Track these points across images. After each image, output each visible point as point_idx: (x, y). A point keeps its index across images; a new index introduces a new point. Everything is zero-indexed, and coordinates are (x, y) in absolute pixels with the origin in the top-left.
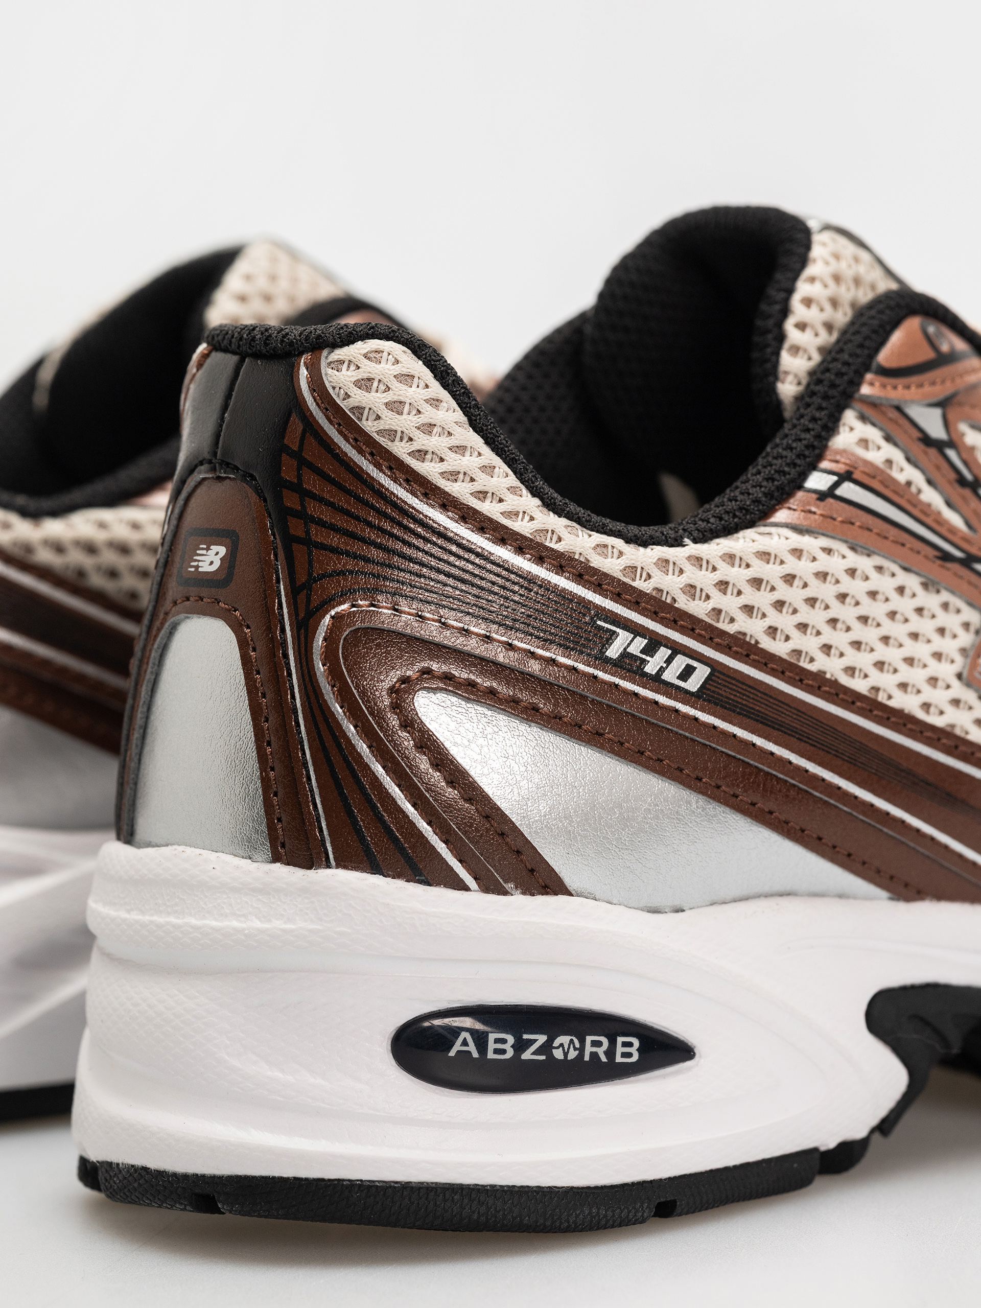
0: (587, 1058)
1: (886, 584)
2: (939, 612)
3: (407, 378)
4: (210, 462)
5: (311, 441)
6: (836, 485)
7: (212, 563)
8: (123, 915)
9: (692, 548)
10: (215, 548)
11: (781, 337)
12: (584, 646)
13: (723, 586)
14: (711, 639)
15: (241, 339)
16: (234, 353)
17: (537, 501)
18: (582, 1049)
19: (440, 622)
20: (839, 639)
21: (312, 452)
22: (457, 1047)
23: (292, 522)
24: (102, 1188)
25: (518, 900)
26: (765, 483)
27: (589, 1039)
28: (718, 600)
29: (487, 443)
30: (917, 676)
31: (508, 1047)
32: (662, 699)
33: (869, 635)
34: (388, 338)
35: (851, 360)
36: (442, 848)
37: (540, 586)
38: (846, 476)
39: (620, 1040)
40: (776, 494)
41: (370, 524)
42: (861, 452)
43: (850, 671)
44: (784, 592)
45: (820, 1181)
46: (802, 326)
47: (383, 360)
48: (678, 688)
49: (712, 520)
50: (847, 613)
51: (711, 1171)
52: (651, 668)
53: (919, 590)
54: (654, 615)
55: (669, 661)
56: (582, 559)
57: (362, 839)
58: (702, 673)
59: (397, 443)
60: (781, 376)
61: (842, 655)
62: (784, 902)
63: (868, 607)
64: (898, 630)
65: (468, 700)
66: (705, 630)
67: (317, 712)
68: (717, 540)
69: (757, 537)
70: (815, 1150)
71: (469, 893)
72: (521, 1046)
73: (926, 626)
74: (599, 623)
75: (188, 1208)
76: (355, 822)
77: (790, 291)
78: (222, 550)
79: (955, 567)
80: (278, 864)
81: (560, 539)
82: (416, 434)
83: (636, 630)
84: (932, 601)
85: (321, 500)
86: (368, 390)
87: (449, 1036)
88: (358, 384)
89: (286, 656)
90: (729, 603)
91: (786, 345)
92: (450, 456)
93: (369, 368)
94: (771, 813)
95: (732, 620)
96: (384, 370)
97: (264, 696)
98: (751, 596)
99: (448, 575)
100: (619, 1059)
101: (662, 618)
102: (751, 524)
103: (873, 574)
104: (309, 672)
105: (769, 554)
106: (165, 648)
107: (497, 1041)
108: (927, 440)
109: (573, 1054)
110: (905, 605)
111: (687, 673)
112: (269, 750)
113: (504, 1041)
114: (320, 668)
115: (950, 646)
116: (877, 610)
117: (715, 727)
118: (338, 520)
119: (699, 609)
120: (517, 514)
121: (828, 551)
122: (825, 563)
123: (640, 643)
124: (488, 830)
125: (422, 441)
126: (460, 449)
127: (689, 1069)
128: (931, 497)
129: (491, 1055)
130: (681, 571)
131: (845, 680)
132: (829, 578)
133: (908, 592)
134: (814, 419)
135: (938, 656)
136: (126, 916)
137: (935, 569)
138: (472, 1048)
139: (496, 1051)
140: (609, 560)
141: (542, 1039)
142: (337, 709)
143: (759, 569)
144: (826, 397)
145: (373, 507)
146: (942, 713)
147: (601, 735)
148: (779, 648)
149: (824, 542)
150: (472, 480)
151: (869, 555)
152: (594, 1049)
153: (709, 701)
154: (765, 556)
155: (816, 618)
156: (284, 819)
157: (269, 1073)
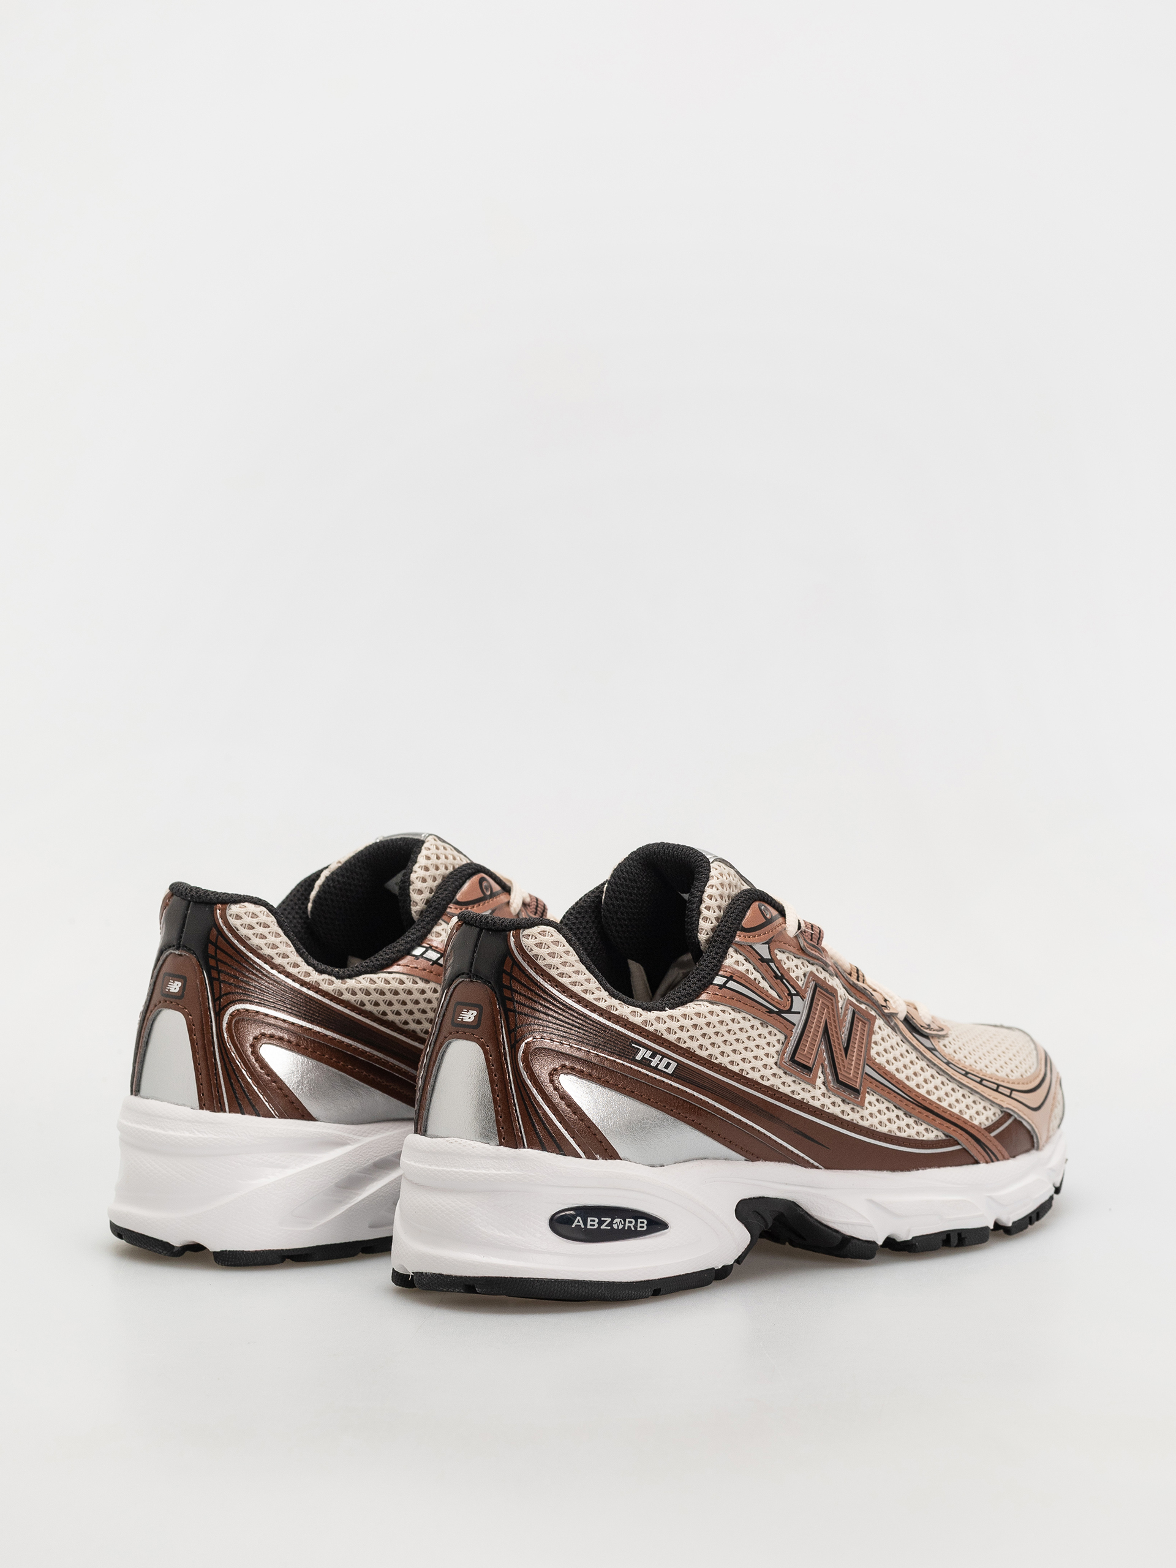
0: (626, 1228)
1: (746, 1025)
2: (768, 1036)
3: (556, 943)
4: (468, 974)
5: (516, 969)
6: (726, 982)
7: (470, 1018)
8: (427, 1167)
9: (669, 1012)
10: (471, 1012)
11: (699, 913)
12: (627, 1055)
13: (682, 1028)
14: (677, 1051)
15: (481, 921)
16: (476, 927)
17: (607, 993)
18: (625, 1224)
19: (569, 1045)
20: (728, 1049)
21: (516, 973)
22: (575, 1223)
23: (508, 1003)
24: (416, 1285)
25: (601, 1162)
26: (698, 982)
27: (627, 1220)
28: (680, 1034)
29: (587, 969)
30: (758, 1064)
31: (595, 1223)
32: (658, 1077)
33: (739, 1047)
34: (547, 925)
35: (731, 926)
36: (571, 1140)
37: (610, 1030)
38: (730, 978)
39: (639, 1220)
40: (702, 987)
41: (541, 1004)
42: (736, 967)
43: (732, 1062)
44: (706, 1030)
45: (714, 1283)
46: (708, 908)
47: (547, 935)
48: (664, 1072)
49: (676, 999)
50: (731, 1038)
51: (674, 1276)
52: (653, 1064)
53: (759, 1026)
54: (654, 1041)
55: (661, 1061)
56: (626, 1018)
57: (539, 1137)
58: (674, 1065)
59: (552, 969)
60: (700, 931)
61: (728, 1056)
62: (703, 1162)
63: (739, 1035)
64: (751, 1044)
65: (580, 1078)
66: (674, 1047)
67: (520, 1084)
68: (679, 1008)
69: (695, 1006)
70: (713, 1268)
71: (581, 1159)
72: (601, 1223)
73: (762, 1042)
74: (633, 1045)
75: (462, 1291)
76: (535, 1130)
77: (703, 892)
78: (475, 1013)
79: (774, 1015)
80: (502, 1146)
81: (617, 1009)
82: (560, 966)
83: (648, 1048)
84: (764, 1031)
85: (520, 994)
86: (541, 948)
87: (573, 1219)
88: (536, 945)
89: (506, 1059)
90: (684, 1035)
91: (701, 917)
92: (573, 975)
93: (541, 938)
94: (700, 1124)
95: (685, 1042)
96: (546, 939)
97: (495, 1076)
98: (693, 1032)
99: (573, 1025)
100: (639, 1229)
101: (658, 1042)
102: (692, 1001)
103: (741, 1021)
104: (516, 1066)
105: (700, 1014)
106: (445, 1052)
107: (591, 1221)
108: (762, 960)
109: (621, 1227)
110: (754, 1033)
111: (668, 1065)
112: (498, 1098)
113: (594, 1221)
114: (521, 1064)
115: (772, 1051)
116: (743, 1036)
117: (679, 1088)
118: (527, 1003)
119: (672, 1038)
120: (599, 999)
121: (724, 1011)
122: (723, 1017)
123: (649, 1053)
124: (589, 1132)
125: (562, 969)
126: (577, 972)
127: (665, 1233)
128: (764, 984)
129: (589, 1227)
130: (665, 1022)
131: (729, 1067)
132: (724, 1023)
133: (755, 1027)
134: (717, 953)
135: (767, 1055)
136: (414, 1164)
137: (766, 1017)
138: (581, 1223)
139: (591, 1225)
140: (636, 1018)
141: (609, 1220)
142: (529, 1082)
143: (696, 1020)
144: (721, 943)
145: (542, 997)
146: (769, 1080)
147: (633, 1092)
148: (703, 1054)
149: (722, 1007)
150: (582, 985)
151: (739, 1012)
152: (629, 1225)
153: (676, 1078)
154: (698, 1015)
155: (719, 1040)
156: (504, 1128)
157: (499, 1234)
